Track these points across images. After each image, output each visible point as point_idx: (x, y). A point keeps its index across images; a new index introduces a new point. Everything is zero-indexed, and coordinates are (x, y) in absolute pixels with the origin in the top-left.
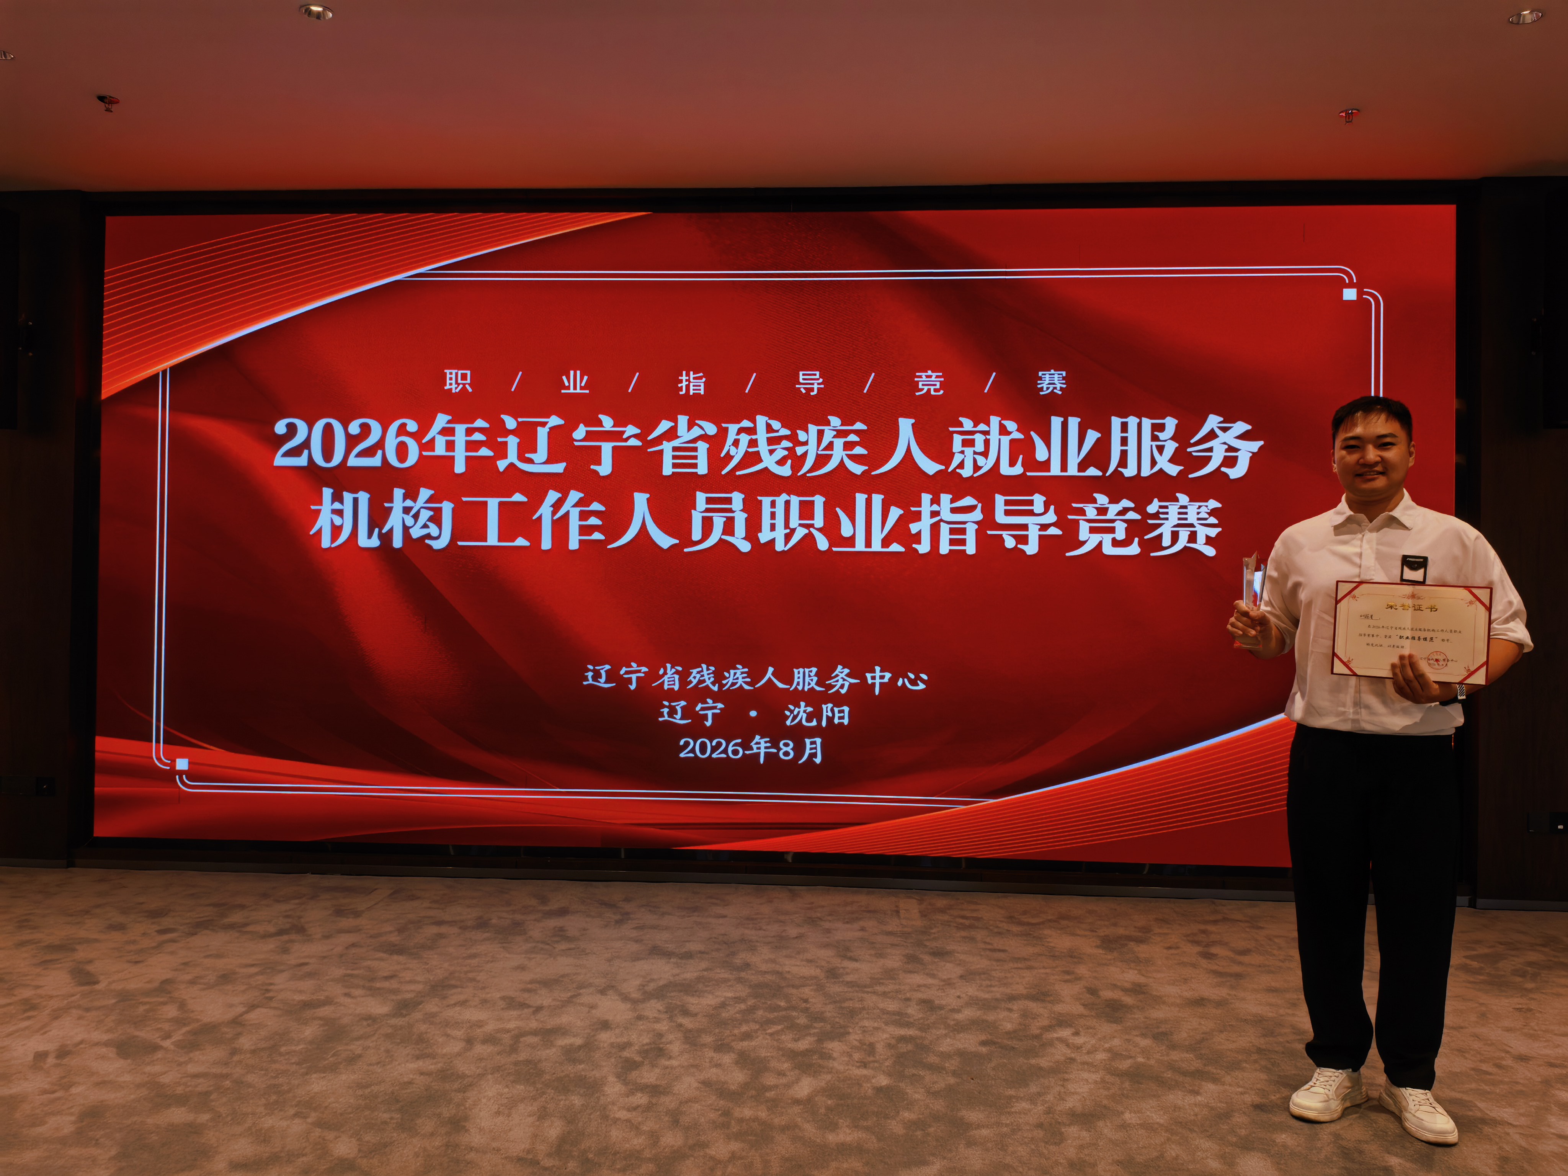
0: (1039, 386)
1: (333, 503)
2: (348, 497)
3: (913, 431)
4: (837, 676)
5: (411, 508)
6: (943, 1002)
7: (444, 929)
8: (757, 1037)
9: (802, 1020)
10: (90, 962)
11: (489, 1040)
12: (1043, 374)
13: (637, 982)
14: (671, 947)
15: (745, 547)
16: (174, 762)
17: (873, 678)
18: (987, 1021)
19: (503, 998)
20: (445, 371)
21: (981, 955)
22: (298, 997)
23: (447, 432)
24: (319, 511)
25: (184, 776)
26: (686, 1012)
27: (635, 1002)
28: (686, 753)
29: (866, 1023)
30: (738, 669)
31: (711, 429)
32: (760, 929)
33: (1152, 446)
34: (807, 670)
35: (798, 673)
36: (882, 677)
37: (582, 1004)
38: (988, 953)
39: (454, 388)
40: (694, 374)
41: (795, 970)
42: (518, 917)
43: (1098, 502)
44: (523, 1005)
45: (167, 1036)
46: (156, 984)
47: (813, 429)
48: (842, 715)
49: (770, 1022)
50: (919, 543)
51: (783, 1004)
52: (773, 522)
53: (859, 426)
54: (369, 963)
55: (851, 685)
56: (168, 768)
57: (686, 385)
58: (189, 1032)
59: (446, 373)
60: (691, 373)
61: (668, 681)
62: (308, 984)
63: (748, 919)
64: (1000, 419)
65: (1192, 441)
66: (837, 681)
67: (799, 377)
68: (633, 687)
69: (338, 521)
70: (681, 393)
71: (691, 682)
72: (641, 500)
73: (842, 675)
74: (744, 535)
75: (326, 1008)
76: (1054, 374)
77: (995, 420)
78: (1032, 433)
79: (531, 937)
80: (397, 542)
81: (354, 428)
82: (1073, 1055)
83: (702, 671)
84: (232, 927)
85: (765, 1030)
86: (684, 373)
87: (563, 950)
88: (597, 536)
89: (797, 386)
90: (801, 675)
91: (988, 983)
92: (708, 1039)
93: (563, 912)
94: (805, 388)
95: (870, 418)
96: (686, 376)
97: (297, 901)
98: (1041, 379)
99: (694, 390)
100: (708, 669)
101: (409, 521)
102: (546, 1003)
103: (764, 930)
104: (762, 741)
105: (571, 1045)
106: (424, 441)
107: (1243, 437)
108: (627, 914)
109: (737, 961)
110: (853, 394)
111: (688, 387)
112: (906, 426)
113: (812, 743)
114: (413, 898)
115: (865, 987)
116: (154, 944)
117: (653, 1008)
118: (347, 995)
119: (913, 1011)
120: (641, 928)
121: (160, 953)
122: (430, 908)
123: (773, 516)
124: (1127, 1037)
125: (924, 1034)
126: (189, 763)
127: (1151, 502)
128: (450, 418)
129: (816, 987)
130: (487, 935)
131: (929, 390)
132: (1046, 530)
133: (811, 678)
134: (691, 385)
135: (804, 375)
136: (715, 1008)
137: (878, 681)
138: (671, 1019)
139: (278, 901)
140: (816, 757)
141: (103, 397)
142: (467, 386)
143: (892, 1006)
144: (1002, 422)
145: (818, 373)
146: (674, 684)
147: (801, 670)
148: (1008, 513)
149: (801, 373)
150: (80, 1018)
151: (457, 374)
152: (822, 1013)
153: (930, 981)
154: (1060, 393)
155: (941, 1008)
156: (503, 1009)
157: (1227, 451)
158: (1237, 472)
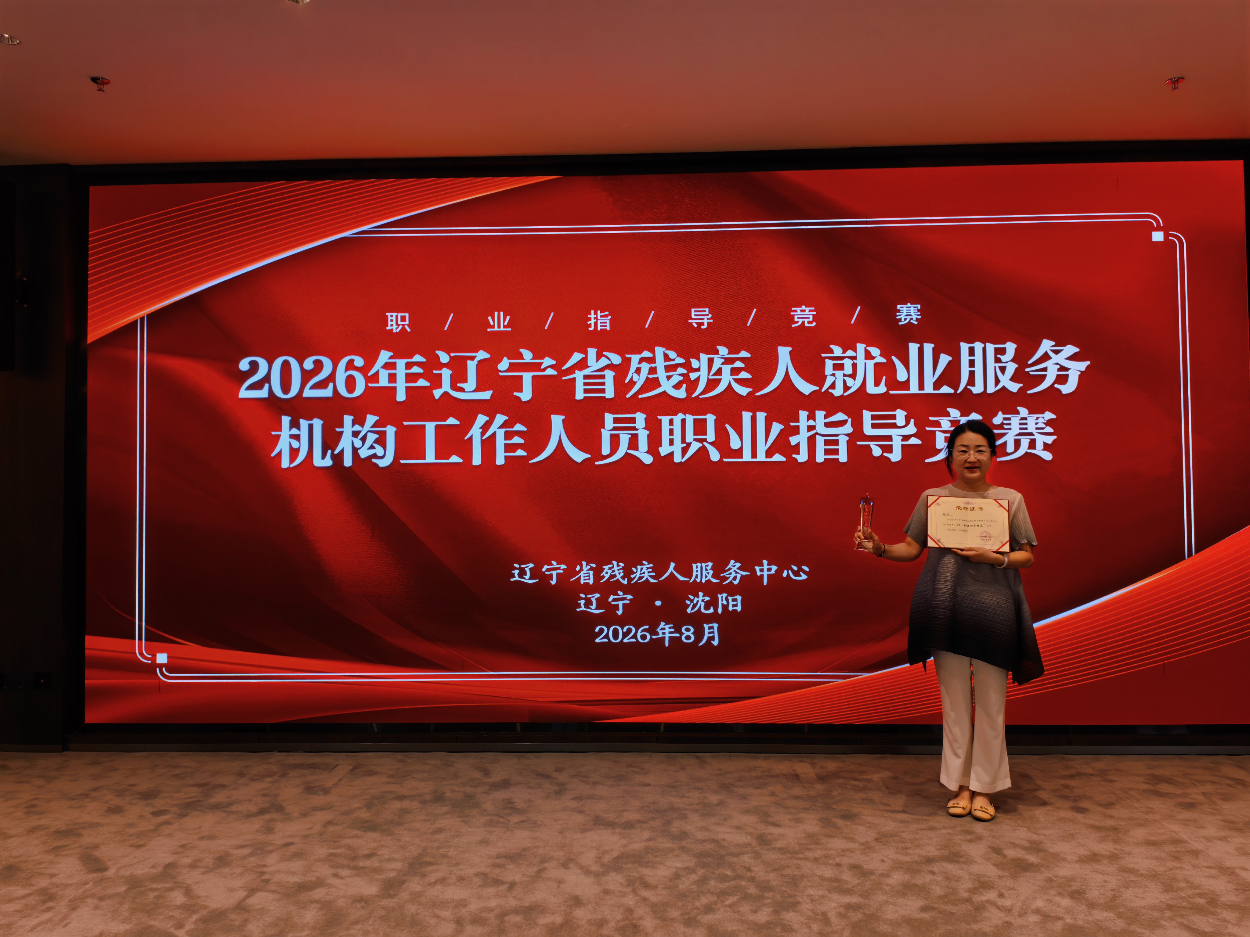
0: (898, 318)
1: (291, 429)
2: (304, 423)
3: (791, 358)
4: (730, 569)
5: (359, 432)
6: (871, 867)
7: (406, 804)
8: (719, 909)
9: (753, 890)
10: (96, 847)
11: (477, 920)
12: (901, 307)
13: (593, 854)
14: (611, 817)
15: (648, 459)
16: (154, 656)
17: (762, 570)
18: (917, 886)
19: (477, 875)
20: (387, 314)
21: (886, 817)
22: (293, 879)
23: (389, 366)
24: (279, 436)
25: (164, 669)
26: (646, 885)
27: (597, 875)
28: (600, 639)
29: (812, 892)
30: (645, 565)
31: (616, 359)
32: (684, 797)
33: (995, 367)
34: (704, 565)
35: (696, 568)
36: (769, 570)
37: (549, 879)
38: (890, 814)
39: (396, 329)
40: (601, 313)
41: (727, 837)
42: (468, 790)
43: (951, 415)
44: (497, 882)
45: (180, 926)
46: (160, 869)
47: (704, 357)
48: (735, 603)
49: (724, 894)
50: (798, 453)
51: (729, 873)
52: (671, 437)
53: (744, 354)
54: (348, 841)
55: (742, 577)
56: (150, 662)
57: (595, 323)
58: (199, 920)
59: (388, 316)
60: (599, 312)
61: (584, 577)
62: (297, 865)
63: (669, 786)
64: (865, 346)
65: (1029, 362)
66: (731, 574)
67: (691, 313)
68: (553, 582)
69: (295, 444)
70: (590, 329)
71: (604, 577)
72: (557, 421)
73: (735, 568)
74: (646, 450)
75: (319, 890)
76: (910, 307)
77: (861, 347)
78: (893, 358)
79: (485, 811)
80: (348, 462)
81: (309, 364)
82: (1007, 919)
83: (613, 567)
84: (217, 807)
85: (723, 902)
86: (593, 312)
87: (517, 823)
88: (520, 453)
89: (690, 321)
90: (699, 569)
91: (901, 845)
92: (675, 913)
93: (506, 784)
94: (696, 323)
95: (753, 347)
96: (594, 314)
97: (269, 779)
98: (899, 311)
99: (601, 326)
100: (618, 566)
101: (358, 443)
102: (518, 878)
103: (687, 797)
104: (667, 627)
105: (553, 923)
106: (370, 374)
107: (1073, 358)
108: (563, 784)
109: (674, 830)
110: (738, 327)
111: (596, 324)
112: (784, 353)
113: (710, 628)
114: (372, 773)
115: (796, 853)
116: (152, 827)
117: (614, 880)
118: (336, 875)
119: (847, 876)
120: (578, 798)
121: (158, 836)
122: (388, 783)
123: (671, 432)
124: (1047, 897)
125: (867, 901)
126: (168, 657)
127: (996, 415)
128: (392, 354)
129: (753, 854)
130: (445, 809)
131: (803, 322)
132: (907, 440)
133: (708, 572)
134: (599, 322)
135: (695, 311)
136: (670, 880)
137: (765, 573)
138: (634, 891)
139: (252, 780)
140: (714, 640)
141: (88, 342)
142: (406, 327)
143: (828, 872)
144: (868, 348)
145: (707, 310)
146: (589, 579)
147: (699, 565)
148: (874, 426)
149: (693, 310)
150: (96, 908)
151: (397, 316)
152: (768, 881)
153: (851, 845)
154: (916, 323)
155: (871, 873)
156: (480, 886)
157: (1059, 370)
158: (1068, 388)
